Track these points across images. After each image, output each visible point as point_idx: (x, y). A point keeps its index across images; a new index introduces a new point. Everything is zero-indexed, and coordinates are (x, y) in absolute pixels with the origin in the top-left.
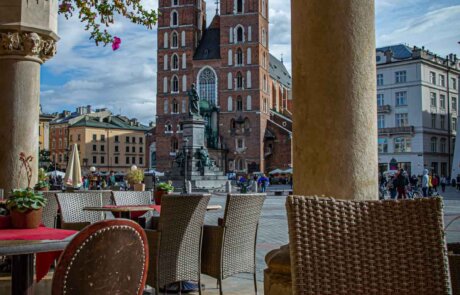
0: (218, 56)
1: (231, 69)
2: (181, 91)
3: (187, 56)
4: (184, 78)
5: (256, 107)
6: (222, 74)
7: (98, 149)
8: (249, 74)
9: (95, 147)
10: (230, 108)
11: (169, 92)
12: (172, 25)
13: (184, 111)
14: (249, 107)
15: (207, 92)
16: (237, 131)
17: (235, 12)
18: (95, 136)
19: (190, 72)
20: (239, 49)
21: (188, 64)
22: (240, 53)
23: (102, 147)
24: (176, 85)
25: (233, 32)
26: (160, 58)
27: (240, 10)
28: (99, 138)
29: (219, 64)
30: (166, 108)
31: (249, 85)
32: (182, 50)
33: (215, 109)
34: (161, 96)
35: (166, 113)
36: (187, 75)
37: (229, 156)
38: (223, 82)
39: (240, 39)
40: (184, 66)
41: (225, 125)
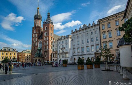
0: (42, 38)
1: (44, 41)
4: (36, 43)
5: (49, 48)
6: (43, 42)
7: (28, 58)
8: (47, 42)
9: (27, 57)
10: (44, 49)
12: (35, 33)
13: (36, 50)
14: (47, 49)
15: (40, 46)
16: (45, 53)
17: (45, 29)
18: (27, 55)
19: (37, 42)
21: (37, 40)
22: (46, 37)
23: (29, 57)
24: (35, 45)
25: (45, 33)
26: (32, 39)
27: (46, 29)
28: (28, 55)
29: (42, 40)
30: (33, 49)
31: (47, 44)
32: (36, 37)
33: (41, 49)
34: (32, 47)
37: (44, 59)
38: (43, 44)
39: (46, 35)
40: (36, 41)
41: (43, 52)
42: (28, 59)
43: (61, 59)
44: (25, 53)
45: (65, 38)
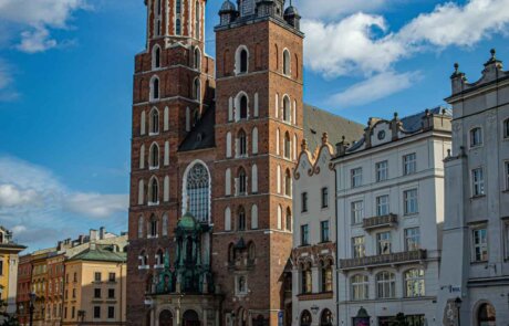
0: (212, 144)
1: (230, 163)
2: (162, 200)
3: (171, 146)
4: (167, 179)
5: (265, 223)
6: (218, 169)
7: (104, 295)
8: (255, 169)
9: (97, 293)
10: (228, 226)
11: (145, 203)
12: (152, 99)
13: (165, 233)
14: (255, 225)
15: (193, 204)
16: (238, 264)
17: (237, 71)
18: (98, 275)
19: (175, 170)
20: (242, 130)
21: (172, 159)
22: (242, 135)
23: (111, 293)
24: (155, 193)
25: (236, 102)
26: (135, 150)
27: (243, 69)
28: (105, 278)
29: (212, 157)
30: (141, 230)
31: (255, 188)
32: (164, 136)
33: (205, 228)
34: (135, 210)
35: (141, 236)
36: (171, 175)
37: (226, 305)
38: (219, 184)
39: (243, 114)
40: (167, 162)
41: (221, 255)
42: (104, 309)
43: (363, 311)
44: (80, 258)
45: (395, 139)
